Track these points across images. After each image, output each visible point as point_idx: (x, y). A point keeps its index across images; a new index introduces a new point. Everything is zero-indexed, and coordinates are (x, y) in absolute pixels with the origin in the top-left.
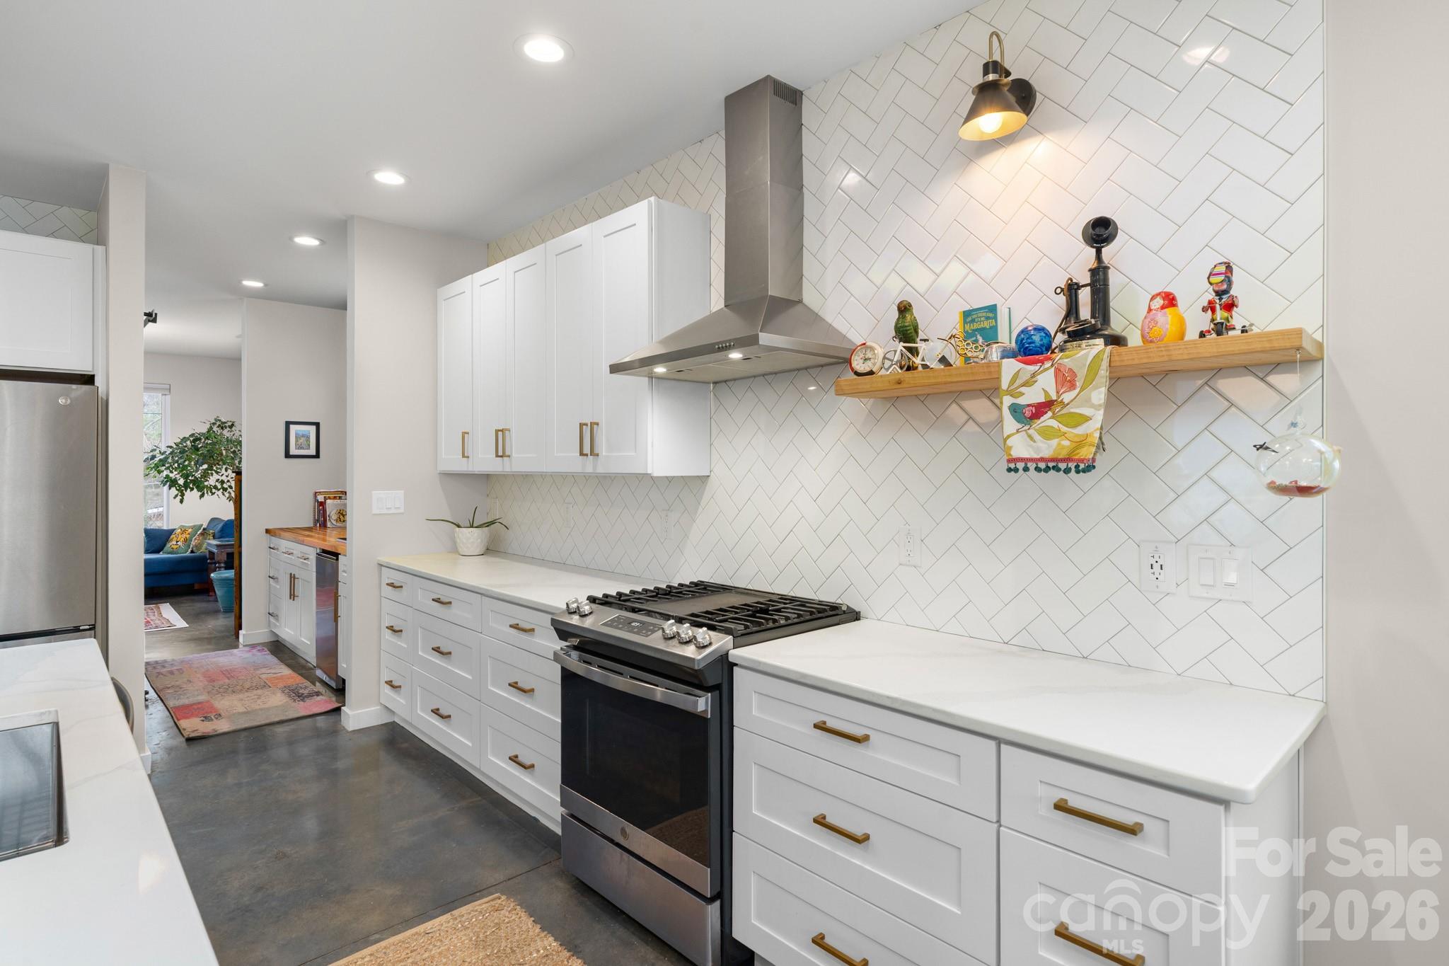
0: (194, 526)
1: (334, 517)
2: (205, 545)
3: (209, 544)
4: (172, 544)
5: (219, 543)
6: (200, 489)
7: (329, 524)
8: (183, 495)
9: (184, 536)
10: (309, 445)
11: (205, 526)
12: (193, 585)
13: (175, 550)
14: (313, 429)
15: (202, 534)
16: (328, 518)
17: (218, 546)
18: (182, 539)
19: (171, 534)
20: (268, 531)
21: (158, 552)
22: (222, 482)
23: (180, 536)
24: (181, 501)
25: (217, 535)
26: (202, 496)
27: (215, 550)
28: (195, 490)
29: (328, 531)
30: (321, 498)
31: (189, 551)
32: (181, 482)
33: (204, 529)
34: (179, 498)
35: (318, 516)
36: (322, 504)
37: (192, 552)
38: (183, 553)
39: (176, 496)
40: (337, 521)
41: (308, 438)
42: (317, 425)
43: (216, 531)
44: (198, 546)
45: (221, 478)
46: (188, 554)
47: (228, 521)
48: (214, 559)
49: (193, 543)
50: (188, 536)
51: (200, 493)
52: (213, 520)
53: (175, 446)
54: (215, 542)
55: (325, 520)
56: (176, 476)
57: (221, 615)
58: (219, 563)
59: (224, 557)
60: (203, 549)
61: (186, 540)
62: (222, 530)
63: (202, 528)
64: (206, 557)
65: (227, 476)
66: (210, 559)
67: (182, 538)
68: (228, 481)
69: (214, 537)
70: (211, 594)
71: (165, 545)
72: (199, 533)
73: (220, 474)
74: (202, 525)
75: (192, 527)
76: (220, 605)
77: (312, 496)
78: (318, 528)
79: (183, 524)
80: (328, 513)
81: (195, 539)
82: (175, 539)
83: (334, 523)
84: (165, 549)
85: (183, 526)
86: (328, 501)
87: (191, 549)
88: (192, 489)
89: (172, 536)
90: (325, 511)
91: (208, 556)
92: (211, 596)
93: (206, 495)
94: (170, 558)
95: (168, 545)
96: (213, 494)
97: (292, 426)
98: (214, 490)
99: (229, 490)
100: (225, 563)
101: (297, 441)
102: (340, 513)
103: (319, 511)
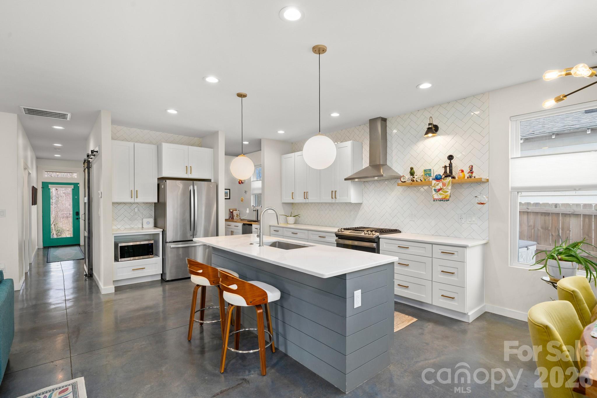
1: (236, 216)
7: (234, 218)
10: (228, 195)
14: (228, 191)
30: (231, 211)
35: (231, 216)
36: (232, 212)
41: (227, 193)
42: (230, 190)
55: (233, 217)
77: (228, 210)
78: (231, 219)
86: (234, 212)
90: (233, 214)
102: (237, 215)
103: (231, 214)
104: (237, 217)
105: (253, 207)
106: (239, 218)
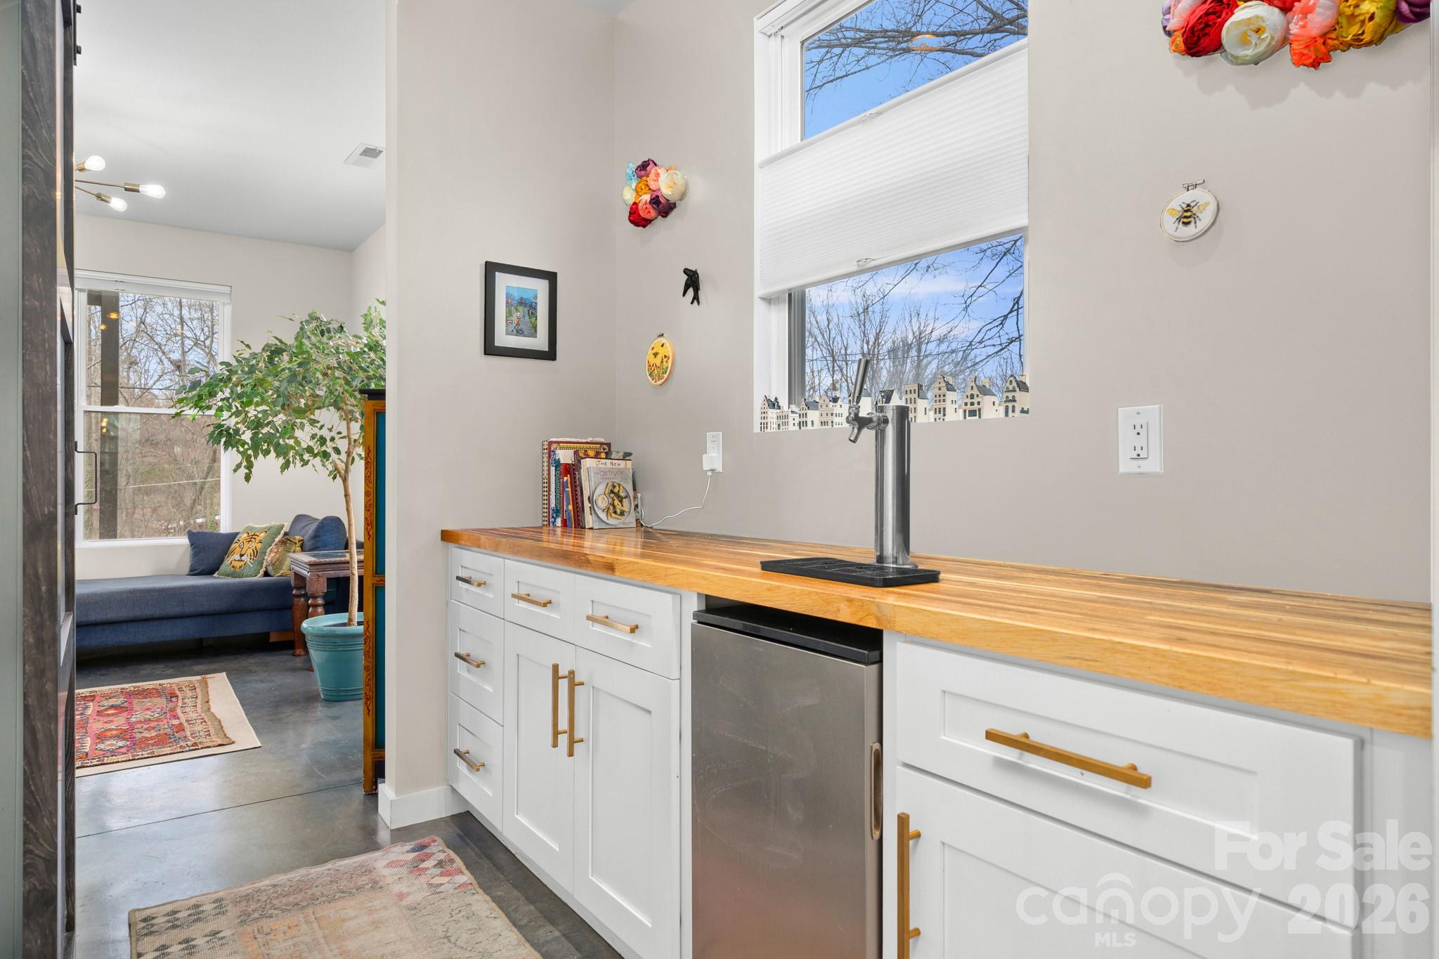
0: (270, 528)
1: (602, 502)
2: (287, 563)
3: (295, 562)
4: (232, 560)
5: (313, 559)
6: (281, 451)
7: (589, 520)
8: (250, 466)
9: (254, 545)
10: (535, 328)
11: (286, 529)
12: (267, 635)
13: (237, 570)
14: (541, 286)
15: (283, 542)
16: (587, 505)
17: (311, 565)
18: (250, 551)
19: (231, 543)
20: (447, 536)
21: (210, 572)
22: (323, 441)
23: (246, 546)
24: (248, 478)
25: (308, 545)
26: (286, 466)
27: (305, 573)
28: (273, 454)
29: (589, 534)
30: (565, 456)
31: (262, 572)
32: (247, 436)
33: (286, 534)
34: (243, 471)
35: (559, 500)
36: (571, 470)
37: (266, 574)
38: (251, 576)
39: (239, 466)
40: (607, 511)
41: (532, 309)
42: (551, 277)
43: (306, 538)
44: (277, 564)
45: (320, 433)
46: (259, 578)
47: (325, 519)
48: (304, 587)
49: (269, 558)
50: (259, 546)
51: (281, 461)
52: (299, 518)
53: (234, 363)
54: (306, 558)
55: (579, 510)
56: (239, 426)
57: (321, 711)
58: (314, 597)
59: (322, 587)
60: (284, 570)
61: (256, 553)
62: (316, 536)
63: (282, 532)
64: (289, 583)
65: (330, 430)
66: (298, 588)
67: (249, 548)
68: (333, 439)
69: (303, 549)
70: (298, 652)
71: (222, 561)
72: (277, 540)
73: (319, 425)
74: (282, 527)
75: (266, 530)
76: (318, 681)
77: (537, 451)
78: (559, 531)
79: (251, 524)
80: (586, 494)
81: (271, 551)
82: (238, 550)
83: (603, 516)
84: (223, 568)
85: (252, 528)
86: (588, 463)
87: (264, 569)
88: (267, 453)
89: (233, 546)
90: (576, 487)
91: (292, 583)
92: (299, 655)
93: (292, 465)
94: (228, 585)
95: (227, 562)
96: (305, 463)
97: (500, 277)
98: (306, 457)
99: (334, 456)
100: (325, 597)
101: (509, 314)
102: (614, 493)
103: (561, 488)
104: (612, 510)
105: (772, 414)
106: (630, 520)
